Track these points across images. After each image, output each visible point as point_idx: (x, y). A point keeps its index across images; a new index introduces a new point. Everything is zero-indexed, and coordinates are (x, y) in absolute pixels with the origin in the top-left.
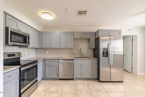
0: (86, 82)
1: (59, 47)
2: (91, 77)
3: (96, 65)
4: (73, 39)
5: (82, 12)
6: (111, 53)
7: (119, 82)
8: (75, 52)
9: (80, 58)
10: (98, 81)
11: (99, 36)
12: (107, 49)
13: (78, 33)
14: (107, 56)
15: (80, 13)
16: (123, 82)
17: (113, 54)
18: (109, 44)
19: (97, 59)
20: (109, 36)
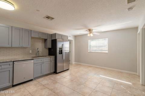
0: (46, 77)
1: (11, 46)
2: (50, 72)
3: (53, 62)
4: (30, 38)
5: (50, 17)
6: (64, 51)
7: (67, 70)
8: (31, 52)
9: (37, 57)
10: (55, 74)
11: (56, 38)
12: (62, 48)
13: (35, 32)
14: (61, 54)
15: (48, 17)
16: (69, 69)
17: (65, 52)
18: (63, 45)
19: (54, 56)
20: (62, 39)
